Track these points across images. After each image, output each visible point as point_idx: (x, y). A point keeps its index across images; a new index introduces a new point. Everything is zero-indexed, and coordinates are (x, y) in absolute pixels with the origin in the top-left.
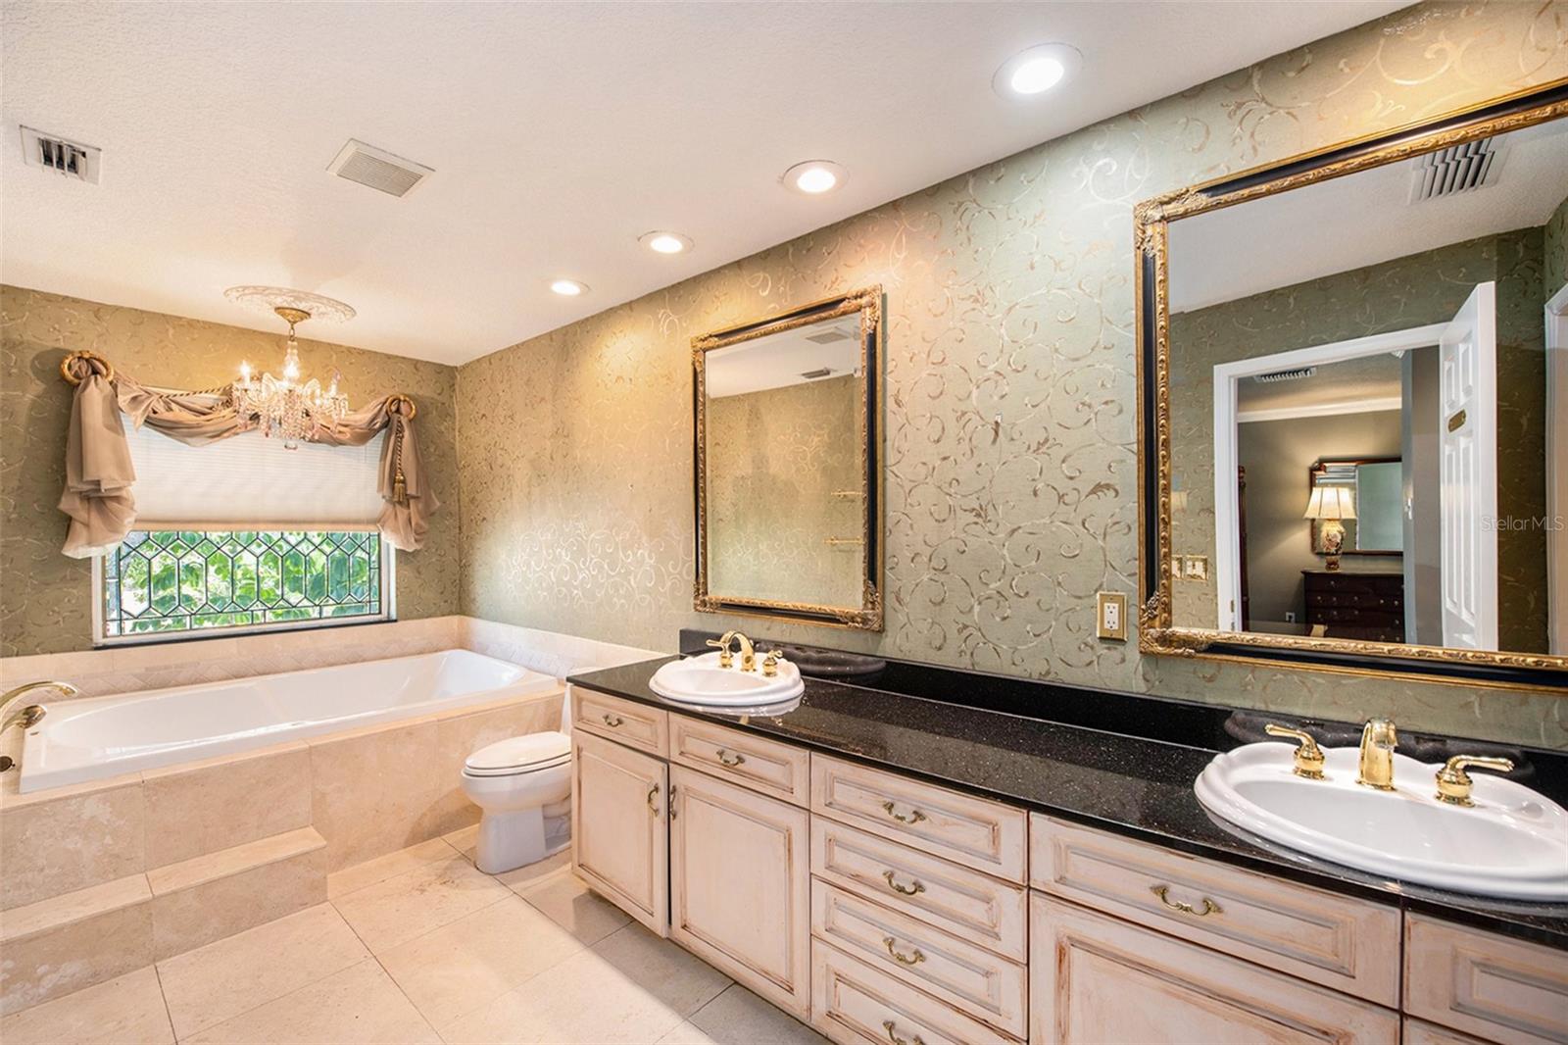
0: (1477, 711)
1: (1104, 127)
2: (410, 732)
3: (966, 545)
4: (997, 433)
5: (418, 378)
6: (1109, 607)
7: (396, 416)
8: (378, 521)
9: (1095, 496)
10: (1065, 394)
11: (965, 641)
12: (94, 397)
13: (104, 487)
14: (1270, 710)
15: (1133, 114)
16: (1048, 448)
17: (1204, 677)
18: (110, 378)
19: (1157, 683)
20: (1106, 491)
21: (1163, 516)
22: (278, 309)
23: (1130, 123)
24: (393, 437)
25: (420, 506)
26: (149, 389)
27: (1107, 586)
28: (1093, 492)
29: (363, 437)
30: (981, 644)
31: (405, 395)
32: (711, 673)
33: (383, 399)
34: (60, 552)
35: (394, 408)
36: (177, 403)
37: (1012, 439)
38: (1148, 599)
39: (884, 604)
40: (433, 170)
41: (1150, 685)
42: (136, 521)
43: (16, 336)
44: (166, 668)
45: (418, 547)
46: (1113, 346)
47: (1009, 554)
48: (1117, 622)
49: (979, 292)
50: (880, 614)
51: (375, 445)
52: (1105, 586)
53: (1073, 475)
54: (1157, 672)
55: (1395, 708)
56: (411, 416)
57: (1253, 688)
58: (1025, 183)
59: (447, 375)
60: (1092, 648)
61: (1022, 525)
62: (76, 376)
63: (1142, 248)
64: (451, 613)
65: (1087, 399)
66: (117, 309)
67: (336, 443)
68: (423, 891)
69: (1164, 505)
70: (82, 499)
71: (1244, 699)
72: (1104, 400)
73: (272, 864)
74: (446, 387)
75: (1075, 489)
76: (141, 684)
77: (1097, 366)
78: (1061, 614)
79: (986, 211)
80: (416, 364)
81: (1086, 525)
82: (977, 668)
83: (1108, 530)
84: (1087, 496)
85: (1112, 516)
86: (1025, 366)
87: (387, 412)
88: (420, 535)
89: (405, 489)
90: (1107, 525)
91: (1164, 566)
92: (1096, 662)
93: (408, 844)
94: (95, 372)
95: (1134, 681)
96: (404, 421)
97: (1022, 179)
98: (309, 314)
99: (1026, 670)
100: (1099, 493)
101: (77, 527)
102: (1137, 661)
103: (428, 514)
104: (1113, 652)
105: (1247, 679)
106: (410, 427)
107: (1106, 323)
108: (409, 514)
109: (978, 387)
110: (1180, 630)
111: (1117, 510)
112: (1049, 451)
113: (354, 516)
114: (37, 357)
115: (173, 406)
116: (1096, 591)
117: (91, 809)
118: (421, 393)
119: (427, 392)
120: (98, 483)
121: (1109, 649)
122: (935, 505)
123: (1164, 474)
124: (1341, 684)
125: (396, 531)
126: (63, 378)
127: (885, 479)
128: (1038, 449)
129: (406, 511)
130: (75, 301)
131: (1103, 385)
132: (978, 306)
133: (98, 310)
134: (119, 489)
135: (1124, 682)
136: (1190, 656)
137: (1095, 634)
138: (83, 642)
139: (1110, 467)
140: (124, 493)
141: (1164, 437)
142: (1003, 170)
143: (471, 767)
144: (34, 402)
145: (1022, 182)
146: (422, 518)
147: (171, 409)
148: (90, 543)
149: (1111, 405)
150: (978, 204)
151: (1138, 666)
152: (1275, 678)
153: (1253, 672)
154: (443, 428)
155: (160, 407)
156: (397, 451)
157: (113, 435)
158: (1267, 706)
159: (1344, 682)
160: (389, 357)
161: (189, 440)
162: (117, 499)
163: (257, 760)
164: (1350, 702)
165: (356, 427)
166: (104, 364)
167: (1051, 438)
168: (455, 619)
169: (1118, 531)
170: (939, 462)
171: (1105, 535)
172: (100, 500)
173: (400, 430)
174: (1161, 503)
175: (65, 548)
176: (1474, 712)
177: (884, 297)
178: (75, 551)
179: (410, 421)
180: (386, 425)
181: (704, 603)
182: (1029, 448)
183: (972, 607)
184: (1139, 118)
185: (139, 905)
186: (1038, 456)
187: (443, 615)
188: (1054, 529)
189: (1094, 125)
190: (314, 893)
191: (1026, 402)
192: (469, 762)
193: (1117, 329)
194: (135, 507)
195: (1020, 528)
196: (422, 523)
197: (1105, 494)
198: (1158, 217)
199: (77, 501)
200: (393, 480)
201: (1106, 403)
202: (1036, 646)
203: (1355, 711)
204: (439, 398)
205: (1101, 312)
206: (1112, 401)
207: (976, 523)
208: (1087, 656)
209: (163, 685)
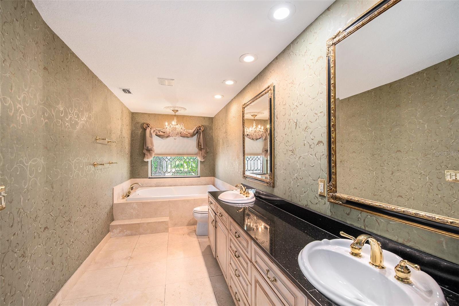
0: (444, 245)
1: (321, 16)
2: (188, 201)
3: (290, 162)
4: (296, 125)
5: (205, 121)
6: (321, 184)
7: (200, 130)
8: (196, 154)
9: (318, 145)
10: (311, 111)
11: (290, 192)
12: (148, 131)
13: (149, 148)
14: (366, 230)
15: (328, 9)
16: (307, 129)
17: (346, 213)
18: (150, 127)
19: (334, 213)
20: (321, 143)
21: (332, 152)
22: (172, 110)
23: (328, 12)
24: (199, 135)
25: (204, 151)
26: (156, 129)
27: (321, 177)
28: (318, 144)
29: (193, 135)
30: (293, 194)
31: (202, 125)
32: (237, 195)
33: (197, 127)
34: (143, 160)
35: (199, 128)
36: (161, 131)
37: (300, 127)
38: (329, 182)
39: (274, 179)
40: (174, 80)
41: (332, 214)
42: (155, 154)
43: (138, 121)
44: (159, 183)
45: (204, 160)
46: (323, 92)
47: (299, 165)
48: (323, 190)
49: (293, 81)
50: (273, 182)
51: (195, 137)
52: (320, 177)
53: (313, 138)
54: (334, 209)
55: (410, 237)
56: (203, 130)
57: (361, 220)
58: (303, 42)
59: (211, 120)
60: (317, 198)
61: (302, 155)
62: (146, 127)
63: (328, 56)
64: (212, 176)
65: (316, 112)
66: (152, 114)
67: (188, 137)
68: (184, 235)
69: (332, 148)
70: (146, 150)
71: (358, 223)
72: (320, 112)
73: (159, 222)
74: (211, 122)
75: (313, 143)
76: (155, 186)
77: (319, 100)
78: (310, 186)
79: (294, 54)
80: (204, 118)
81: (316, 156)
82: (292, 201)
83: (321, 157)
84: (316, 145)
85: (322, 152)
86: (302, 103)
87: (197, 129)
88: (204, 157)
89: (201, 147)
90: (321, 155)
91: (333, 170)
92: (318, 203)
93: (187, 225)
94: (148, 126)
95: (328, 211)
96: (201, 131)
97: (302, 41)
98: (178, 111)
99: (302, 204)
100: (319, 144)
101: (146, 155)
102: (328, 204)
103: (207, 153)
104: (323, 201)
105: (359, 216)
106: (202, 133)
107: (321, 85)
108: (202, 153)
109: (293, 111)
110: (338, 194)
111: (324, 150)
112: (307, 130)
113: (192, 153)
114: (141, 125)
115: (160, 132)
116: (318, 179)
117: (135, 205)
118: (205, 124)
119: (206, 124)
120: (148, 147)
121: (321, 199)
122: (284, 149)
123: (333, 137)
124: (390, 223)
125: (199, 156)
126: (144, 128)
127: (274, 141)
128: (305, 130)
129: (201, 152)
130: (146, 113)
131: (320, 107)
132: (293, 85)
133: (149, 115)
134: (151, 148)
135: (325, 211)
136: (340, 204)
137: (318, 194)
138: (147, 177)
139: (322, 135)
140: (152, 149)
141: (333, 123)
142: (298, 39)
143: (194, 210)
144: (141, 133)
145: (302, 42)
146: (205, 153)
147: (159, 132)
148: (147, 158)
149: (322, 113)
150: (293, 53)
151: (329, 206)
152: (367, 217)
153: (361, 213)
154: (210, 132)
155: (158, 132)
156: (199, 138)
157: (150, 138)
158: (365, 228)
159: (391, 222)
160: (199, 117)
161: (163, 138)
162: (151, 150)
163: (160, 202)
164: (393, 232)
165: (191, 133)
166: (149, 125)
167: (308, 126)
168: (213, 177)
169: (324, 158)
170: (285, 135)
171: (320, 159)
172: (149, 150)
173: (200, 133)
174: (332, 147)
175: (144, 159)
176: (443, 246)
177: (274, 87)
178: (146, 160)
179: (202, 131)
180: (197, 132)
181: (244, 177)
182: (303, 130)
183: (291, 181)
184: (330, 10)
185: (138, 224)
186: (305, 132)
187: (210, 176)
188: (309, 157)
189: (319, 17)
190: (166, 230)
191: (302, 115)
192: (194, 209)
193: (324, 86)
194: (155, 152)
195: (301, 156)
196: (205, 155)
197: (321, 145)
198: (331, 44)
199: (146, 151)
200: (199, 145)
201: (321, 113)
202: (304, 196)
203: (395, 236)
204: (209, 125)
205: (320, 81)
206: (322, 112)
207: (292, 155)
208: (316, 201)
209: (158, 186)
